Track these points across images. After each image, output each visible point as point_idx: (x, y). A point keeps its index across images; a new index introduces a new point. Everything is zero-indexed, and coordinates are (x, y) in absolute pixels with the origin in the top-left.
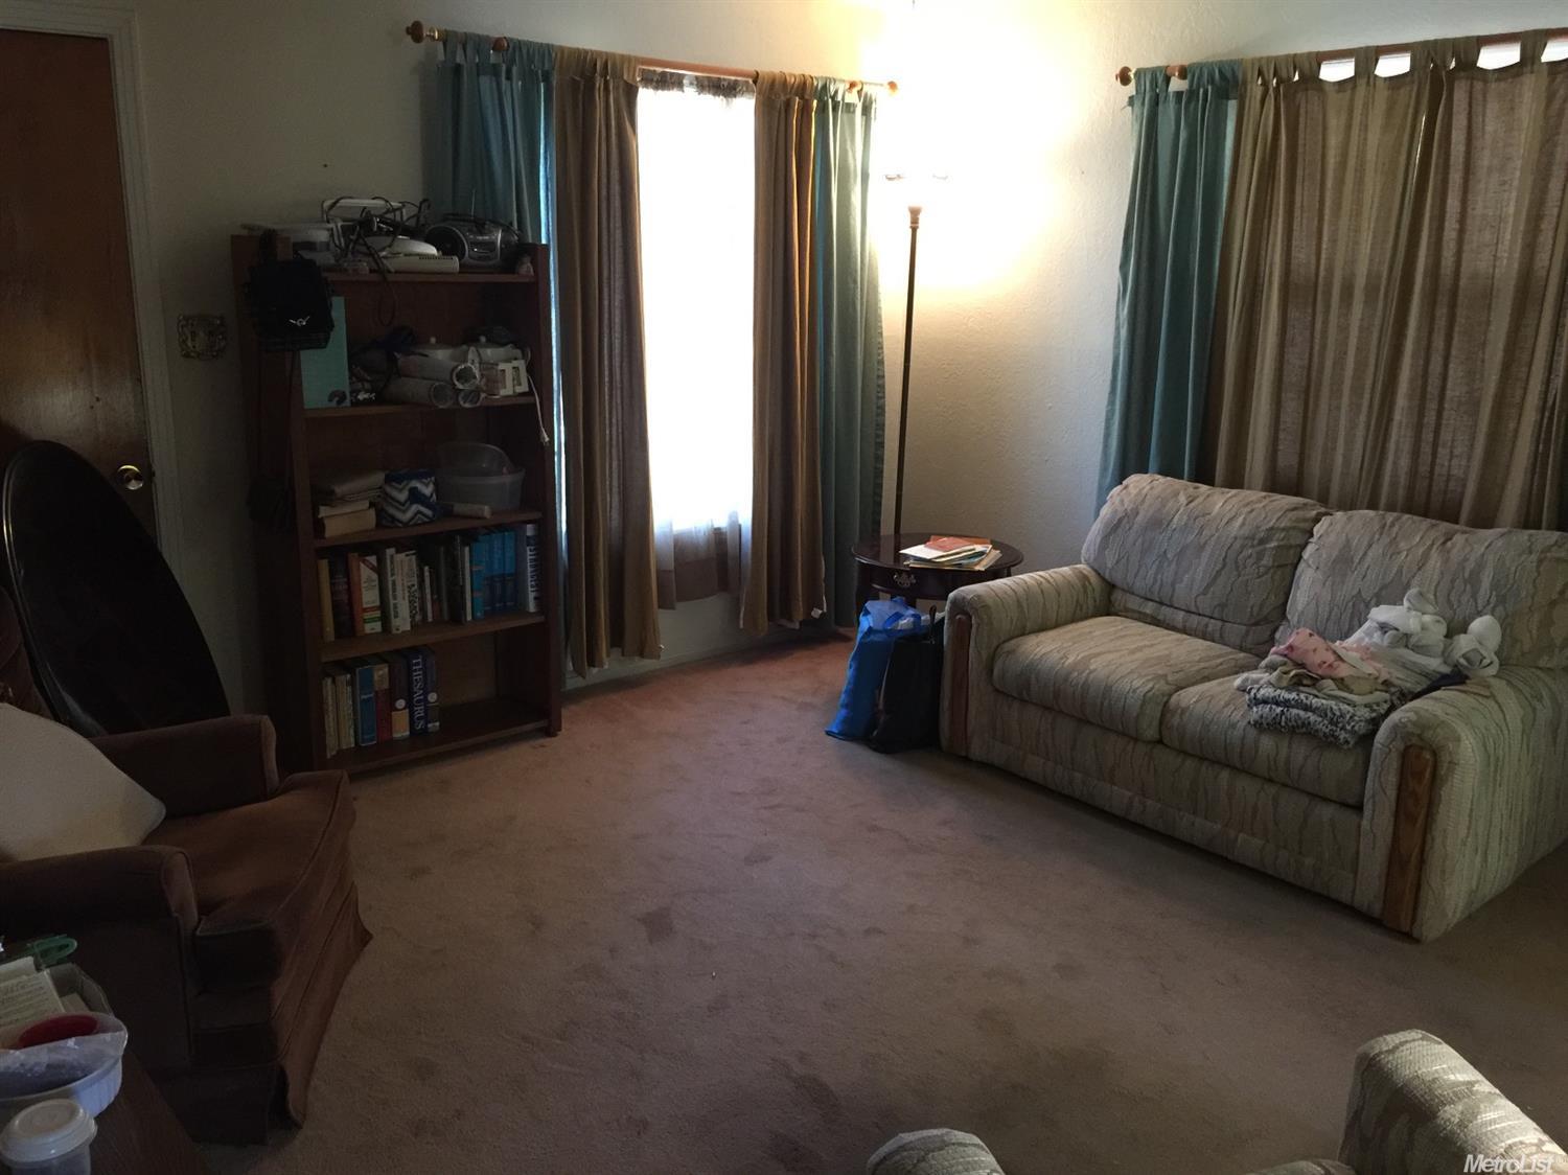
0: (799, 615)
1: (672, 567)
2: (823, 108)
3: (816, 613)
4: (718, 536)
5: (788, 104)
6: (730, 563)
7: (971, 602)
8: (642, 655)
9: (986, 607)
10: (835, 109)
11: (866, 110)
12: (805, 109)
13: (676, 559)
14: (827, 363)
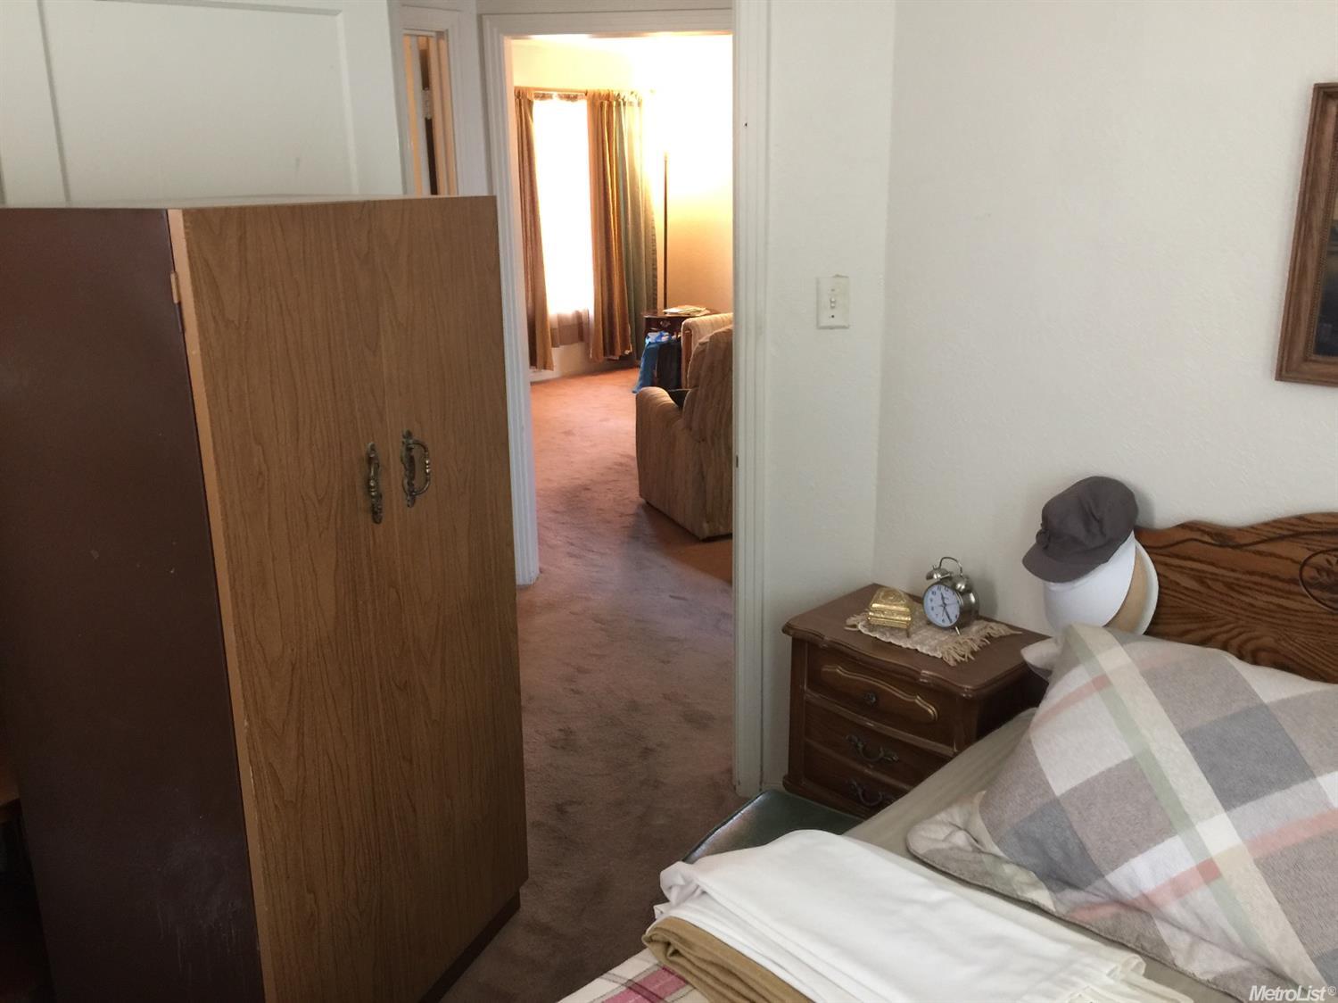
0: (618, 352)
1: (557, 327)
2: (618, 104)
3: (627, 352)
4: (578, 316)
5: (602, 104)
6: (584, 326)
7: (691, 324)
8: (545, 368)
9: (697, 325)
10: (624, 104)
11: (639, 104)
12: (610, 106)
13: (559, 324)
14: (626, 228)
